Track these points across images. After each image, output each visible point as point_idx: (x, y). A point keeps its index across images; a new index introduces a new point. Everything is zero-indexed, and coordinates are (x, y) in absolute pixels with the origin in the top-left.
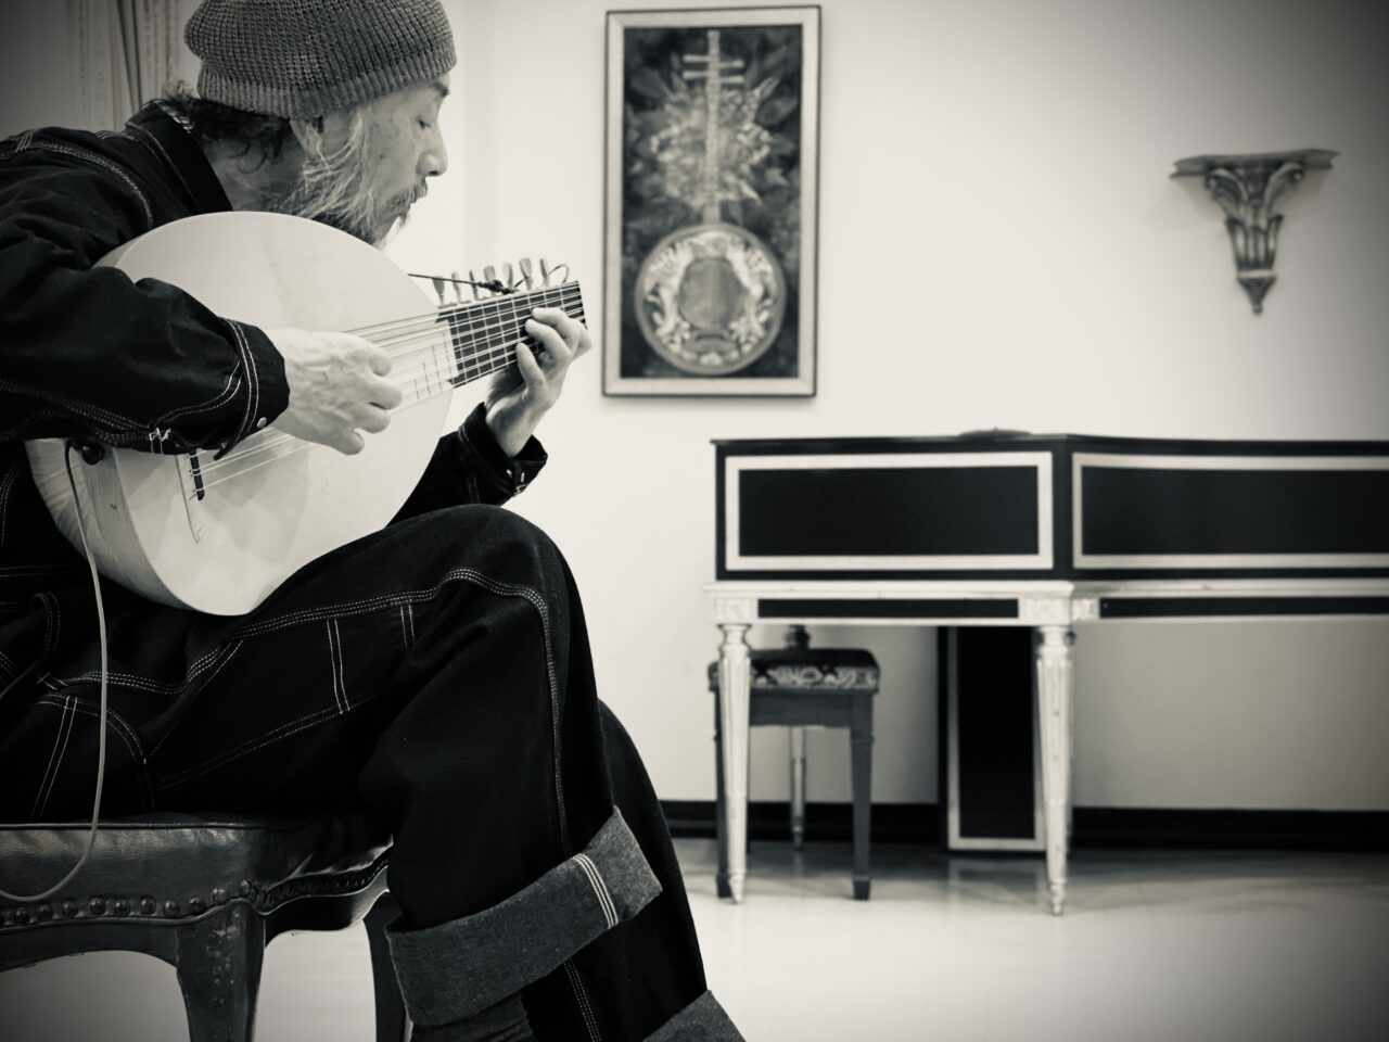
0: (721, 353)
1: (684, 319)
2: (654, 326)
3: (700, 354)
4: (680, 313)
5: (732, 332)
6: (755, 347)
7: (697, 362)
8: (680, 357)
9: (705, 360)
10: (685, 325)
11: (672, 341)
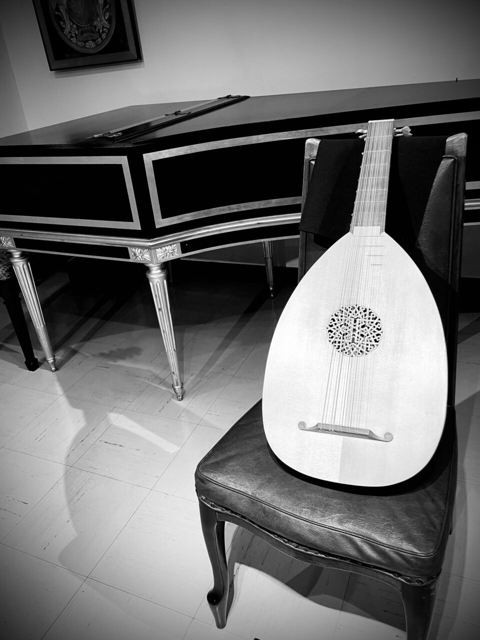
0: (94, 41)
1: (74, 23)
2: (63, 29)
3: (85, 42)
4: (71, 20)
5: (95, 27)
6: (107, 35)
7: (84, 47)
8: (76, 44)
9: (88, 45)
10: (75, 26)
11: (72, 37)
